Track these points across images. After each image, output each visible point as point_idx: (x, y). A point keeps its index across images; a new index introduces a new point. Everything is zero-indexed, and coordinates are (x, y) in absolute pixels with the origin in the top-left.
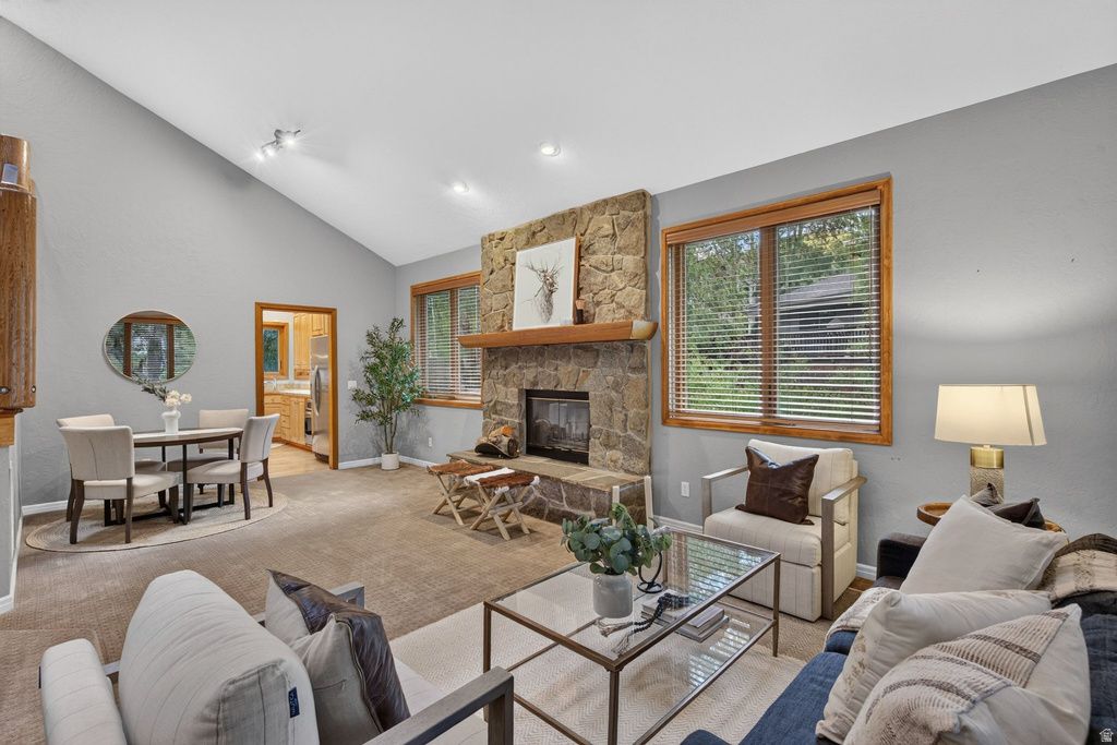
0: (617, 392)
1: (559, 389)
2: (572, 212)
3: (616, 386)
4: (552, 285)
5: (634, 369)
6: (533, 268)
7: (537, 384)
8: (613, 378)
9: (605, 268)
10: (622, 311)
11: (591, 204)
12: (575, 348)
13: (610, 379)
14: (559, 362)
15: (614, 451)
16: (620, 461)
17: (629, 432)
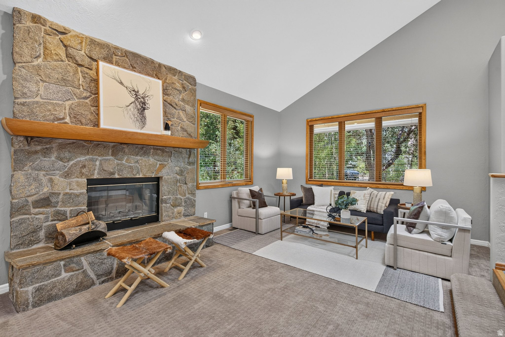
0: (181, 175)
1: (138, 176)
2: (153, 62)
3: (181, 173)
4: (144, 103)
5: (189, 163)
6: (121, 83)
7: (113, 174)
8: (178, 168)
9: (175, 106)
10: (185, 133)
11: (168, 66)
12: (154, 149)
13: (177, 169)
14: (139, 158)
15: (179, 208)
16: (183, 212)
17: (187, 196)
